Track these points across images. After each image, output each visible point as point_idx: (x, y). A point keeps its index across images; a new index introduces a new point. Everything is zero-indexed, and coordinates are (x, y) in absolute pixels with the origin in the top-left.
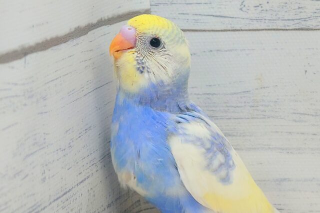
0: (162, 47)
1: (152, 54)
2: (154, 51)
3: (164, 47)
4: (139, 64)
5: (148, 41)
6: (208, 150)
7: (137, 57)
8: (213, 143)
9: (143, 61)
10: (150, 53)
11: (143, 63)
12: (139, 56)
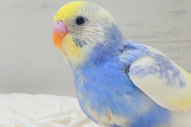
0: (86, 21)
1: (82, 29)
2: (83, 27)
3: (87, 20)
4: (76, 42)
5: (75, 23)
6: (161, 71)
7: (73, 38)
8: (159, 65)
9: (78, 38)
10: (81, 30)
11: (78, 40)
12: (73, 37)
